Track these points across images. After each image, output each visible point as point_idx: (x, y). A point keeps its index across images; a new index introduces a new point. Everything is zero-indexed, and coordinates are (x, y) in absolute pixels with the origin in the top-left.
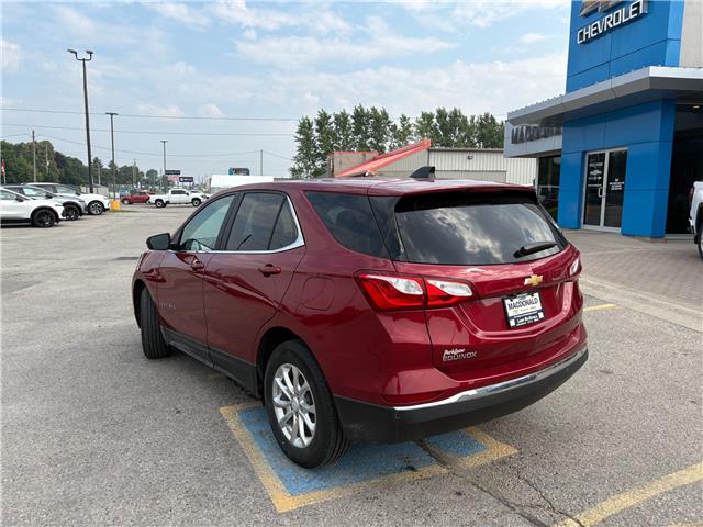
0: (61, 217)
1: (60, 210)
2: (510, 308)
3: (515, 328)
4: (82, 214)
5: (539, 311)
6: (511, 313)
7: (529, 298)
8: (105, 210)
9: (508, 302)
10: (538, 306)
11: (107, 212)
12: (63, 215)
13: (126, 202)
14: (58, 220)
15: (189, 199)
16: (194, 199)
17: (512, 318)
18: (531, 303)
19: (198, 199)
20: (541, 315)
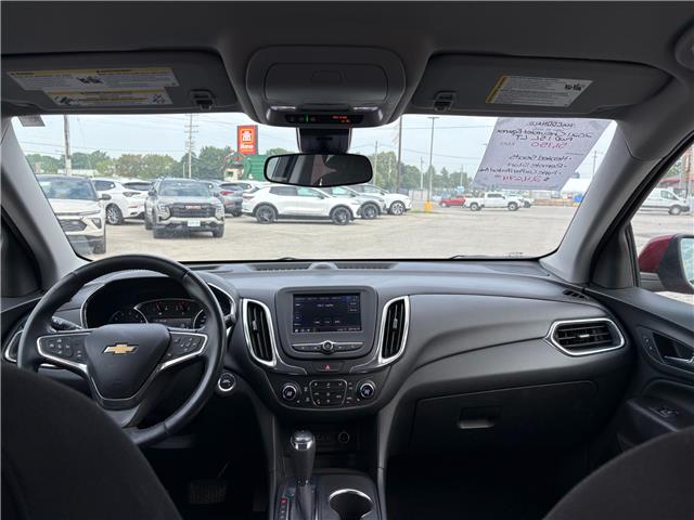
0: (355, 216)
1: (355, 209)
4: (380, 214)
8: (406, 210)
11: (407, 213)
12: (358, 213)
13: (444, 205)
14: (353, 219)
15: (506, 203)
16: (510, 203)
19: (514, 203)
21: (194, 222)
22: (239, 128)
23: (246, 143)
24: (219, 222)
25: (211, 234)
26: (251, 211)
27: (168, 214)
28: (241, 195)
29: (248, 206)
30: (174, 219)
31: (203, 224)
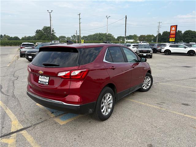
2: (40, 78)
3: (39, 83)
5: (47, 82)
6: (40, 79)
7: (46, 78)
9: (40, 76)
10: (47, 81)
17: (40, 81)
18: (46, 79)
20: (47, 84)
21: (145, 54)
22: (171, 26)
23: (173, 31)
24: (151, 54)
25: (149, 57)
26: (163, 52)
27: (139, 52)
28: (161, 47)
29: (163, 50)
30: (140, 54)
31: (147, 55)
